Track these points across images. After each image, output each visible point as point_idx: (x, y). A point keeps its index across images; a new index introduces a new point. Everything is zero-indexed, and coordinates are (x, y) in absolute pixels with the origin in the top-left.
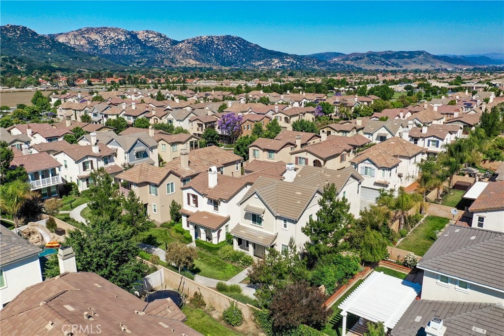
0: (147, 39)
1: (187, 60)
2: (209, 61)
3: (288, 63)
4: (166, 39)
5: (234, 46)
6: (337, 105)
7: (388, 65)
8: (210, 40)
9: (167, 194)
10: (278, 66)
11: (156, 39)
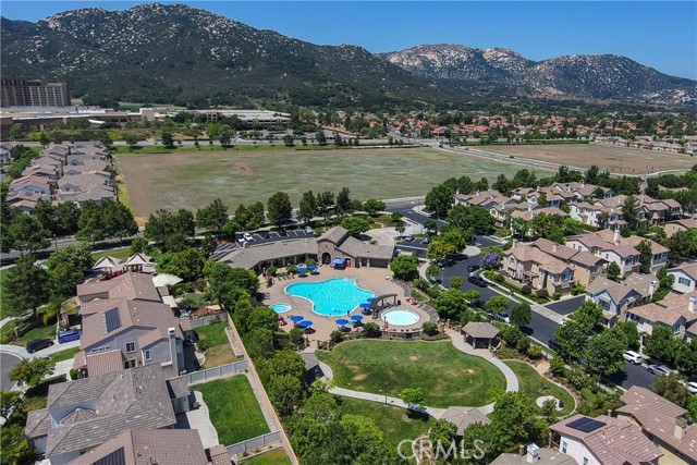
0: (495, 59)
1: (546, 89)
2: (576, 91)
4: (519, 58)
5: (616, 70)
8: (581, 61)
10: (684, 101)
11: (506, 59)
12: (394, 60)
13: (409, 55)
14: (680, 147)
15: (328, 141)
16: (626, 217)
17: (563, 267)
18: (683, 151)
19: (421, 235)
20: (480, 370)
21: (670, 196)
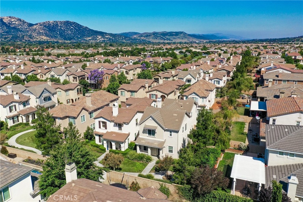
0: (10, 22)
1: (40, 36)
2: (56, 37)
3: (107, 38)
4: (24, 22)
5: (72, 28)
6: (152, 63)
7: (165, 39)
8: (55, 24)
9: (82, 123)
10: (101, 40)
11: (17, 22)
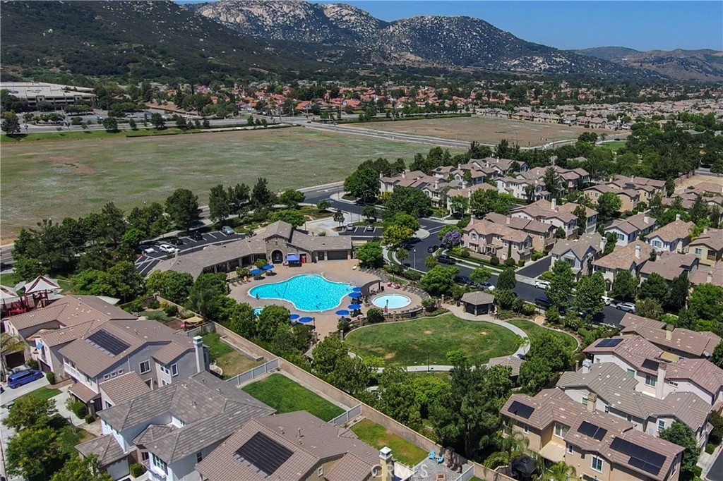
0: (339, 18)
1: (403, 54)
2: (436, 57)
4: (368, 18)
5: (474, 34)
8: (437, 23)
11: (353, 18)
12: (207, 13)
13: (228, 8)
14: (558, 118)
15: (167, 124)
16: (548, 188)
17: (524, 236)
18: (562, 122)
19: (360, 224)
20: (492, 331)
21: (577, 165)
